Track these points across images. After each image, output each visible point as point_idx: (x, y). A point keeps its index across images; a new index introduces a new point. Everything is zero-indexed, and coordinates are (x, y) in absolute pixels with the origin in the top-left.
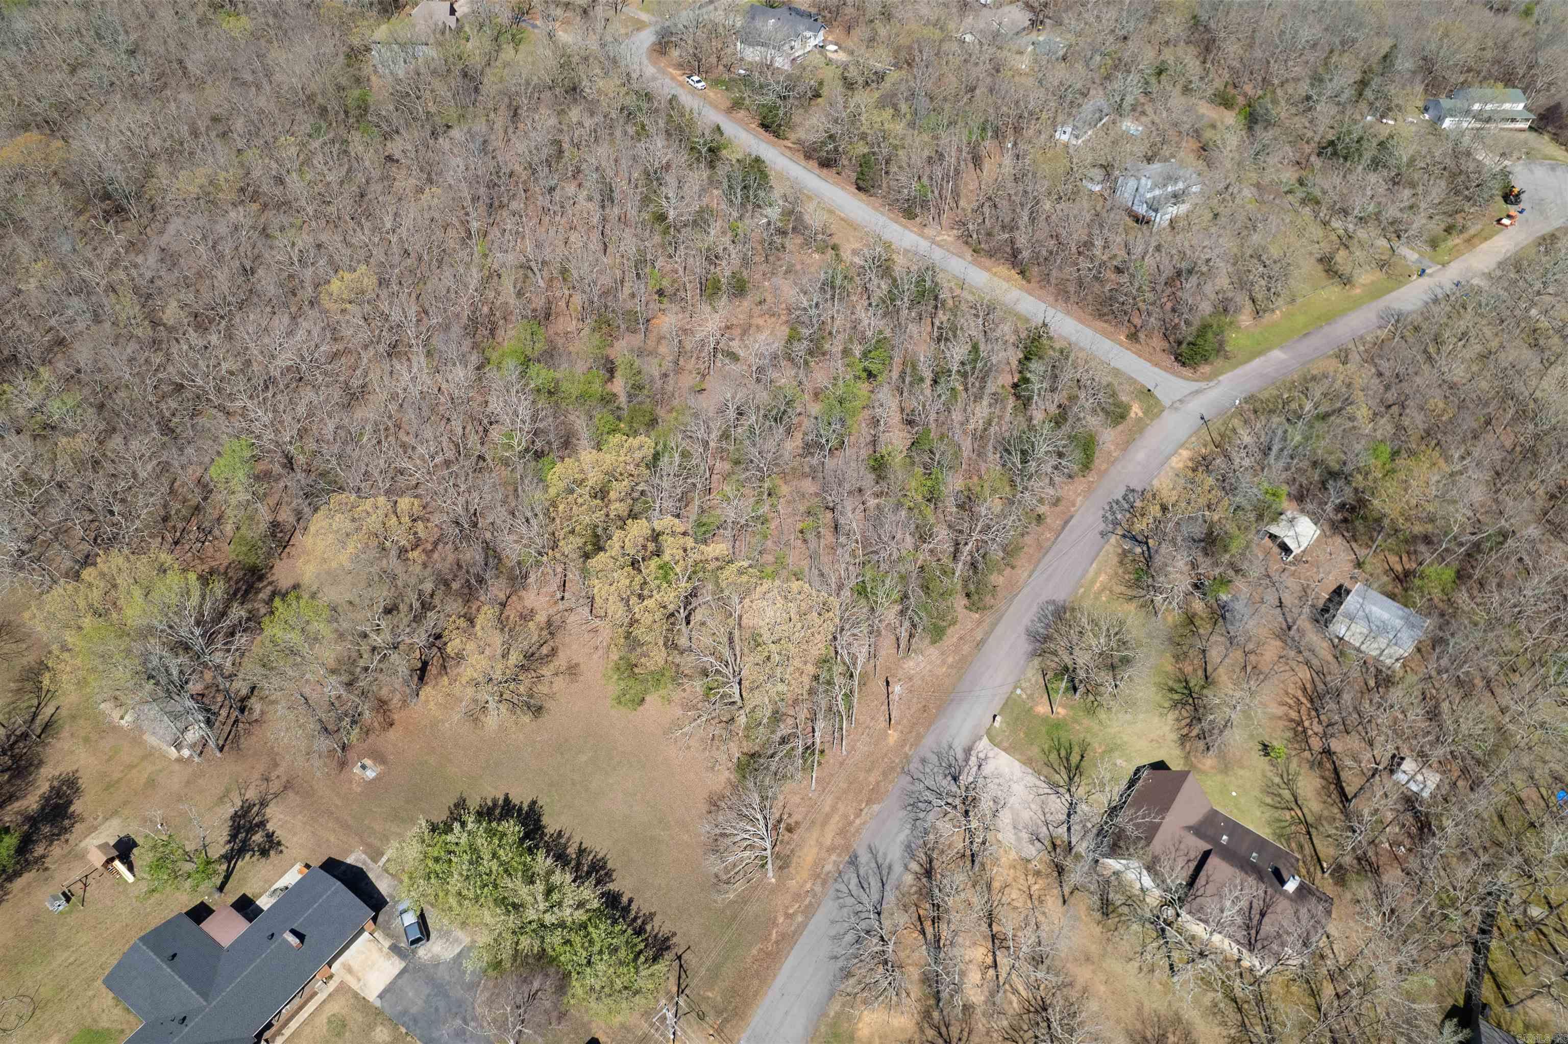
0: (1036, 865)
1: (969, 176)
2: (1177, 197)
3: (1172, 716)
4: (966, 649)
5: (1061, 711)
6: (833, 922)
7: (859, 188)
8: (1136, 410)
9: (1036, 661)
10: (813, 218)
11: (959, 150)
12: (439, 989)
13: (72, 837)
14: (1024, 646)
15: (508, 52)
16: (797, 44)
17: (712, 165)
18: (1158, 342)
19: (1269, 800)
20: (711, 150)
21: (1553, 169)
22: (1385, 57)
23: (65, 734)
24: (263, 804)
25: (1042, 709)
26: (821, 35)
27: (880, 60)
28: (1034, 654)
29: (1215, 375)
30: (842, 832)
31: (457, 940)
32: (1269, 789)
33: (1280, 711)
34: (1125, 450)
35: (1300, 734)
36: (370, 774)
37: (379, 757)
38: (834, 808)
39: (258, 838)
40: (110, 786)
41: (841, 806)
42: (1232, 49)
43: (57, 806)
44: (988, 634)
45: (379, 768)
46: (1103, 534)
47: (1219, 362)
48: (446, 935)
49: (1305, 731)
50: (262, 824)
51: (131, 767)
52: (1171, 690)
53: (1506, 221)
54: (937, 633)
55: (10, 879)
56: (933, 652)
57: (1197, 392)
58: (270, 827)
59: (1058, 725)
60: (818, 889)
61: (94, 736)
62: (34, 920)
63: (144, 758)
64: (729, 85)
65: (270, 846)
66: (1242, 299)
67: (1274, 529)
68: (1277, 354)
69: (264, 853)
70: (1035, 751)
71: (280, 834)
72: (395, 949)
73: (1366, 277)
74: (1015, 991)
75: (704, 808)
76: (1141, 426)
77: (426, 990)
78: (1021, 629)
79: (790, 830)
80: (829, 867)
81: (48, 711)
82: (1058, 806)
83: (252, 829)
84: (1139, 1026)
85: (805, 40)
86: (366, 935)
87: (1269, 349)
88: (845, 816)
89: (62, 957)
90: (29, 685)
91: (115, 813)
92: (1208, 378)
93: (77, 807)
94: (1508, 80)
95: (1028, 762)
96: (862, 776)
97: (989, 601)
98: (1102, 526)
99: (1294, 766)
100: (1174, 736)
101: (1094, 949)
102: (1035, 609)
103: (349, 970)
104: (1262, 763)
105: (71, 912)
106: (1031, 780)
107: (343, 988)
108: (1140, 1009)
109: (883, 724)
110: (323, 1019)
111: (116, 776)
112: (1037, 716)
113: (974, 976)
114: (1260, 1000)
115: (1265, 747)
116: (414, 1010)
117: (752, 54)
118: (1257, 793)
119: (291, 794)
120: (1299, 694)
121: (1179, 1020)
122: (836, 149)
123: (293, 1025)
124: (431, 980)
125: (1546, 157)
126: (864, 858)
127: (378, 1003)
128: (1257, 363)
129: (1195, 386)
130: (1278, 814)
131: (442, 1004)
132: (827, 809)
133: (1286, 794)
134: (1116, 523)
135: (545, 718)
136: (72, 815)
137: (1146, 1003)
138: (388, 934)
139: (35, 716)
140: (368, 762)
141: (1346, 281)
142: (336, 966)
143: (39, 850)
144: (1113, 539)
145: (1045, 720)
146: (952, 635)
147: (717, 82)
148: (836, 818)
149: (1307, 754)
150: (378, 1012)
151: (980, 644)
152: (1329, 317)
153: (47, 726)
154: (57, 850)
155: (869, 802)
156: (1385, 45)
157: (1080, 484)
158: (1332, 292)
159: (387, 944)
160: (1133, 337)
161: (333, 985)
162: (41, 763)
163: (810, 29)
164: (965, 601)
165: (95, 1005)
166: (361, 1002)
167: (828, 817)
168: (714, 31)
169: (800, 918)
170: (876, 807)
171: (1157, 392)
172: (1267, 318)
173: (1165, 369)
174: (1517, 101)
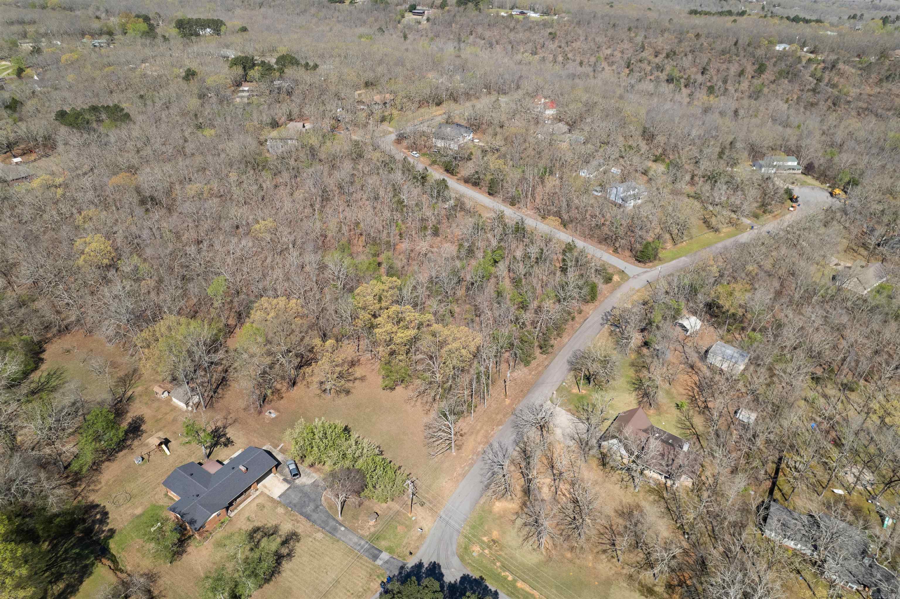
0: (573, 448)
1: (539, 189)
2: (635, 197)
3: (634, 394)
4: (540, 368)
5: (584, 392)
6: (482, 469)
7: (490, 194)
8: (616, 278)
9: (572, 373)
10: (469, 205)
11: (534, 176)
12: (305, 494)
13: (142, 439)
14: (567, 366)
15: (328, 143)
16: (461, 139)
17: (423, 184)
18: (627, 253)
19: (680, 426)
20: (423, 178)
21: (813, 189)
22: (731, 143)
23: (137, 401)
24: (225, 427)
25: (575, 390)
26: (472, 135)
27: (498, 142)
28: (571, 370)
29: (655, 266)
30: (486, 437)
31: (313, 477)
32: (680, 421)
33: (684, 392)
34: (611, 293)
35: (693, 400)
36: (273, 415)
37: (277, 410)
38: (482, 428)
39: (223, 440)
40: (157, 421)
41: (485, 427)
42: (661, 139)
43: (135, 427)
44: (550, 363)
45: (277, 414)
46: (602, 324)
47: (657, 262)
48: (308, 475)
49: (696, 400)
50: (225, 435)
51: (166, 414)
52: (634, 384)
53: (791, 209)
54: (527, 363)
55: (117, 452)
56: (526, 370)
57: (645, 272)
58: (228, 436)
59: (582, 397)
60: (475, 458)
61: (149, 402)
62: (129, 467)
63: (171, 410)
64: (430, 155)
65: (228, 443)
66: (667, 236)
67: (680, 322)
68: (683, 258)
69: (226, 445)
70: (571, 407)
71: (233, 438)
72: (285, 480)
73: (725, 230)
74: (564, 495)
75: (423, 428)
76: (619, 285)
77: (300, 495)
78: (565, 360)
79: (461, 435)
80: (480, 449)
81: (130, 393)
82: (583, 427)
83: (220, 437)
84: (620, 508)
85: (464, 137)
86: (272, 474)
87: (681, 257)
88: (487, 431)
89: (141, 480)
90: (120, 384)
91: (160, 430)
92: (651, 267)
93: (143, 427)
94: (789, 152)
95: (569, 411)
96: (494, 416)
97: (550, 350)
98: (601, 321)
99: (691, 413)
100: (636, 402)
101: (600, 480)
102: (571, 352)
103: (265, 487)
104: (676, 412)
105: (143, 465)
106: (570, 417)
107: (262, 493)
108: (621, 502)
109: (503, 396)
110: (254, 505)
111: (159, 417)
112: (573, 394)
113: (545, 490)
114: (674, 499)
115: (678, 405)
116: (295, 502)
117: (440, 144)
118: (674, 423)
119: (237, 424)
120: (693, 386)
121: (639, 506)
122: (479, 178)
123: (242, 506)
124: (301, 491)
125: (809, 184)
126: (496, 446)
127: (278, 499)
128: (674, 262)
129: (645, 270)
130: (683, 431)
131: (306, 500)
132: (478, 428)
133: (688, 423)
134: (607, 320)
135: (350, 396)
136: (142, 431)
137: (624, 501)
138: (281, 474)
139: (124, 394)
140: (272, 411)
141: (717, 230)
142: (260, 485)
143: (129, 443)
144: (606, 326)
145: (576, 395)
146: (534, 363)
147: (424, 155)
148: (483, 431)
149: (697, 409)
150: (279, 503)
151: (546, 367)
152: (709, 245)
153: (129, 399)
154: (136, 443)
155: (498, 425)
156: (730, 138)
157: (591, 306)
158: (710, 235)
159: (282, 478)
160: (616, 251)
161: (258, 493)
162: (127, 412)
163: (466, 132)
164: (540, 351)
165: (156, 497)
166: (272, 500)
167: (479, 431)
168: (423, 134)
169: (467, 468)
170: (500, 427)
171: (626, 271)
172: (679, 245)
173: (631, 263)
174: (794, 161)
